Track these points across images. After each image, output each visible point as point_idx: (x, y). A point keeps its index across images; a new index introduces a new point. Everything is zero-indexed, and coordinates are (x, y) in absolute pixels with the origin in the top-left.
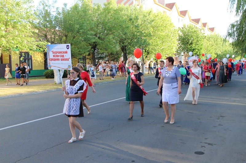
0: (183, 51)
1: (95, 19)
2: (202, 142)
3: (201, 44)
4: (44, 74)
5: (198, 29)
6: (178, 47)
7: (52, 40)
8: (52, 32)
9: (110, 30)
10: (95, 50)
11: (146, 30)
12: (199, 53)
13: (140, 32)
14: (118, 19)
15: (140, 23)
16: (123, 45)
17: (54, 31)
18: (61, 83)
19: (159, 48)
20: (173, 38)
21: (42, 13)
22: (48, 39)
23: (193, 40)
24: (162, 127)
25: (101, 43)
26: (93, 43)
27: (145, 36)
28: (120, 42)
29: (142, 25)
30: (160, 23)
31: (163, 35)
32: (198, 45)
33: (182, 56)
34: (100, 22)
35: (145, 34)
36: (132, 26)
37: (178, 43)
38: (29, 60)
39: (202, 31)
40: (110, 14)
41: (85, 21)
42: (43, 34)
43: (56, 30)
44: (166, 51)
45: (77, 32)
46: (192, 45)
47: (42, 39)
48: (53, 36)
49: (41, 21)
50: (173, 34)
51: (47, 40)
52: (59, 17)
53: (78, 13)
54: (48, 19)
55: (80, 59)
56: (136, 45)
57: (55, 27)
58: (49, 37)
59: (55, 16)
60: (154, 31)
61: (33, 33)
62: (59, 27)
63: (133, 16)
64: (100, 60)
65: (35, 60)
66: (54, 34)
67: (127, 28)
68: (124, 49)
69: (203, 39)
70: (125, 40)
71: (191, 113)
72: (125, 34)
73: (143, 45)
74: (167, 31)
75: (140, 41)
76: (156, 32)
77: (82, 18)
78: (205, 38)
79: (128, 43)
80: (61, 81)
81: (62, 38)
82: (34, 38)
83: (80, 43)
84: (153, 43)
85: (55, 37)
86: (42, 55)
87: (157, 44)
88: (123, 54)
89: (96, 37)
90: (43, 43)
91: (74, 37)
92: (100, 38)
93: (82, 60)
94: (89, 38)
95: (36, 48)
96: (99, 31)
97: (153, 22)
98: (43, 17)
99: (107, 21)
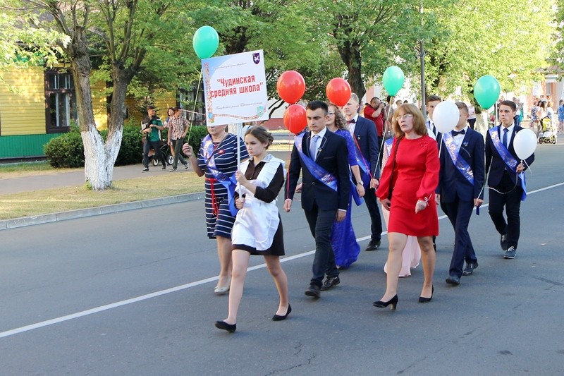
4: (45, 151)
6: (555, 44)
7: (75, 21)
16: (346, 37)
18: (108, 187)
19: (486, 47)
20: (535, 8)
22: (63, 17)
24: (502, 353)
25: (265, 29)
26: (233, 33)
27: (429, 5)
28: (337, 26)
44: (512, 61)
47: (40, 18)
48: (82, 5)
51: (59, 22)
55: (182, 91)
58: (65, 8)
68: (349, 53)
70: (355, 20)
73: (422, 36)
75: (409, 22)
79: (366, 32)
80: (111, 178)
81: (115, 15)
82: (8, 14)
83: (184, 33)
84: (463, 28)
85: (90, 11)
86: (40, 77)
87: (478, 32)
88: (347, 72)
89: (244, 8)
90: (42, 32)
91: (159, 10)
92: (260, 13)
93: (189, 96)
94: (216, 14)
95: (13, 52)
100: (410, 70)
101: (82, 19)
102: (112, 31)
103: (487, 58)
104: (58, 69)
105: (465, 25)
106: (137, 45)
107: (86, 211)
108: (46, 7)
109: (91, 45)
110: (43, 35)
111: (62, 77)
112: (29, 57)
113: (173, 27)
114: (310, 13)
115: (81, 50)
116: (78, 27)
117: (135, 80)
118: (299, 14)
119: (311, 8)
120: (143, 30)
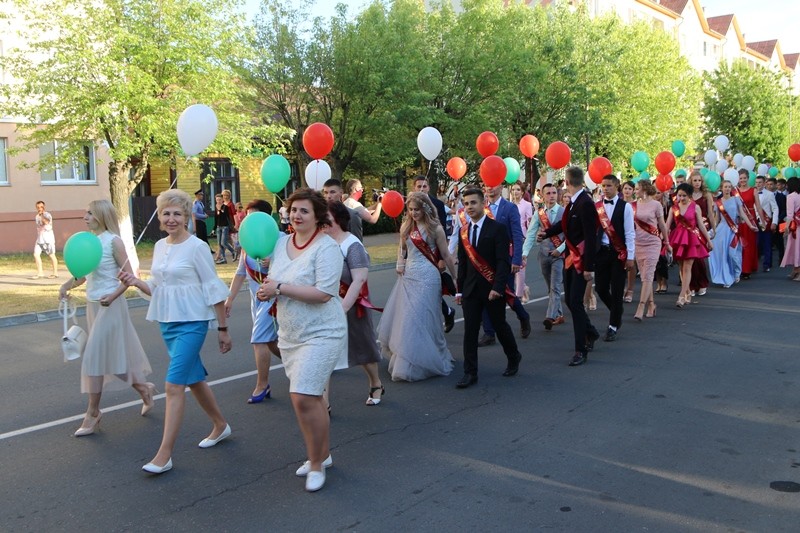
1: (434, 51)
2: (794, 451)
3: (781, 123)
5: (770, 74)
6: (702, 135)
7: (300, 121)
8: (301, 94)
9: (483, 86)
11: (596, 83)
12: (775, 154)
13: (578, 89)
14: (506, 48)
15: (579, 61)
16: (523, 131)
17: (309, 91)
19: (643, 139)
20: (686, 105)
21: (271, 37)
22: (289, 116)
23: (753, 112)
24: (658, 396)
25: (456, 125)
27: (593, 103)
28: (516, 121)
29: (584, 66)
30: (644, 59)
31: (654, 95)
32: (768, 126)
34: (452, 61)
35: (594, 96)
36: (553, 71)
38: (229, 183)
39: (784, 82)
40: (482, 34)
41: (403, 57)
42: (274, 103)
43: (314, 89)
45: (378, 94)
46: (749, 128)
47: (271, 117)
48: (305, 107)
49: (268, 62)
50: (686, 91)
51: (287, 122)
52: (323, 47)
53: (381, 35)
54: (287, 55)
55: (387, 177)
56: (566, 132)
57: (312, 80)
58: (291, 110)
59: (309, 44)
60: (625, 84)
61: (244, 98)
62: (322, 79)
63: (557, 39)
65: (248, 181)
66: (307, 102)
67: (538, 76)
69: (788, 106)
70: (531, 116)
71: (753, 352)
72: (532, 96)
73: (588, 129)
74: (666, 85)
75: (578, 117)
76: (632, 87)
77: (393, 50)
78: (793, 104)
79: (541, 127)
81: (332, 114)
82: (246, 115)
83: (388, 129)
84: (623, 122)
85: (311, 112)
87: (636, 126)
88: (525, 160)
89: (438, 108)
90: (273, 128)
91: (368, 110)
92: (451, 111)
93: (393, 181)
94: (416, 112)
95: (250, 146)
96: (446, 89)
97: (622, 55)
98: (272, 48)
99: (472, 56)
100: (578, 158)
101: (305, 119)
105: (625, 120)
106: (350, 139)
108: (276, 109)
110: (274, 130)
112: (263, 149)
114: (493, 111)
116: (302, 126)
117: (348, 168)
118: (484, 112)
119: (493, 107)
120: (355, 127)
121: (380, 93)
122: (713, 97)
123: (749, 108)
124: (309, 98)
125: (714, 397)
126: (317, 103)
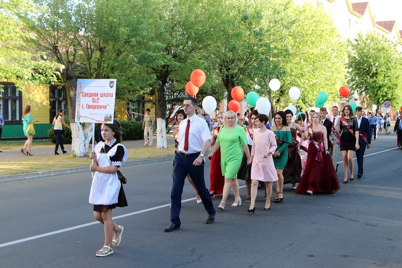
0: (359, 90)
1: (167, 15)
3: (397, 75)
4: (49, 134)
5: (390, 43)
6: (346, 81)
7: (68, 58)
8: (70, 39)
9: (200, 40)
10: (164, 82)
11: (277, 42)
12: (392, 95)
13: (265, 46)
14: (216, 15)
15: (266, 27)
16: (227, 73)
17: (75, 37)
18: (86, 156)
19: (307, 81)
20: (336, 60)
22: (60, 55)
23: (380, 66)
24: (309, 256)
25: (180, 67)
26: (161, 68)
27: (275, 56)
28: (222, 66)
29: (269, 30)
30: (309, 28)
31: (315, 53)
32: (388, 77)
33: (356, 100)
34: (179, 22)
35: (275, 51)
36: (248, 33)
37: (348, 72)
38: (14, 101)
39: (399, 48)
40: (201, 5)
41: (144, 17)
42: (50, 44)
43: (80, 36)
44: (322, 90)
45: (125, 43)
46: (377, 77)
47: (47, 55)
48: (73, 49)
49: (46, 15)
50: (336, 51)
51: (58, 59)
52: (87, 7)
54: (60, 11)
55: (131, 101)
56: (257, 75)
57: (78, 29)
58: (62, 50)
59: (77, 4)
60: (297, 44)
61: (27, 40)
62: (86, 30)
63: (250, 11)
64: (175, 105)
66: (74, 46)
67: (238, 36)
68: (229, 82)
70: (232, 63)
71: (373, 226)
72: (233, 49)
74: (323, 46)
76: (301, 46)
77: (138, 12)
79: (239, 70)
80: (87, 151)
81: (92, 55)
82: (28, 52)
83: (132, 67)
84: (294, 70)
85: (77, 52)
86: (47, 90)
87: (303, 73)
88: (227, 93)
89: (168, 54)
90: (48, 63)
91: (118, 53)
92: (177, 57)
93: (135, 104)
94: (152, 57)
95: (30, 75)
96: (174, 42)
97: (294, 25)
98: (49, 5)
99: (193, 19)
100: (263, 93)
101: (72, 57)
102: (90, 64)
103: (307, 87)
104: (58, 86)
105: (296, 68)
106: (104, 73)
107: (71, 170)
108: (51, 49)
109: (77, 72)
110: (48, 64)
111: (60, 91)
112: (40, 78)
113: (126, 64)
114: (207, 58)
115: (71, 75)
116: (69, 62)
118: (200, 59)
119: (206, 56)
120: (108, 64)
121: (127, 42)
122: (354, 55)
123: (377, 64)
124: (76, 43)
125: (345, 256)
126: (81, 46)
